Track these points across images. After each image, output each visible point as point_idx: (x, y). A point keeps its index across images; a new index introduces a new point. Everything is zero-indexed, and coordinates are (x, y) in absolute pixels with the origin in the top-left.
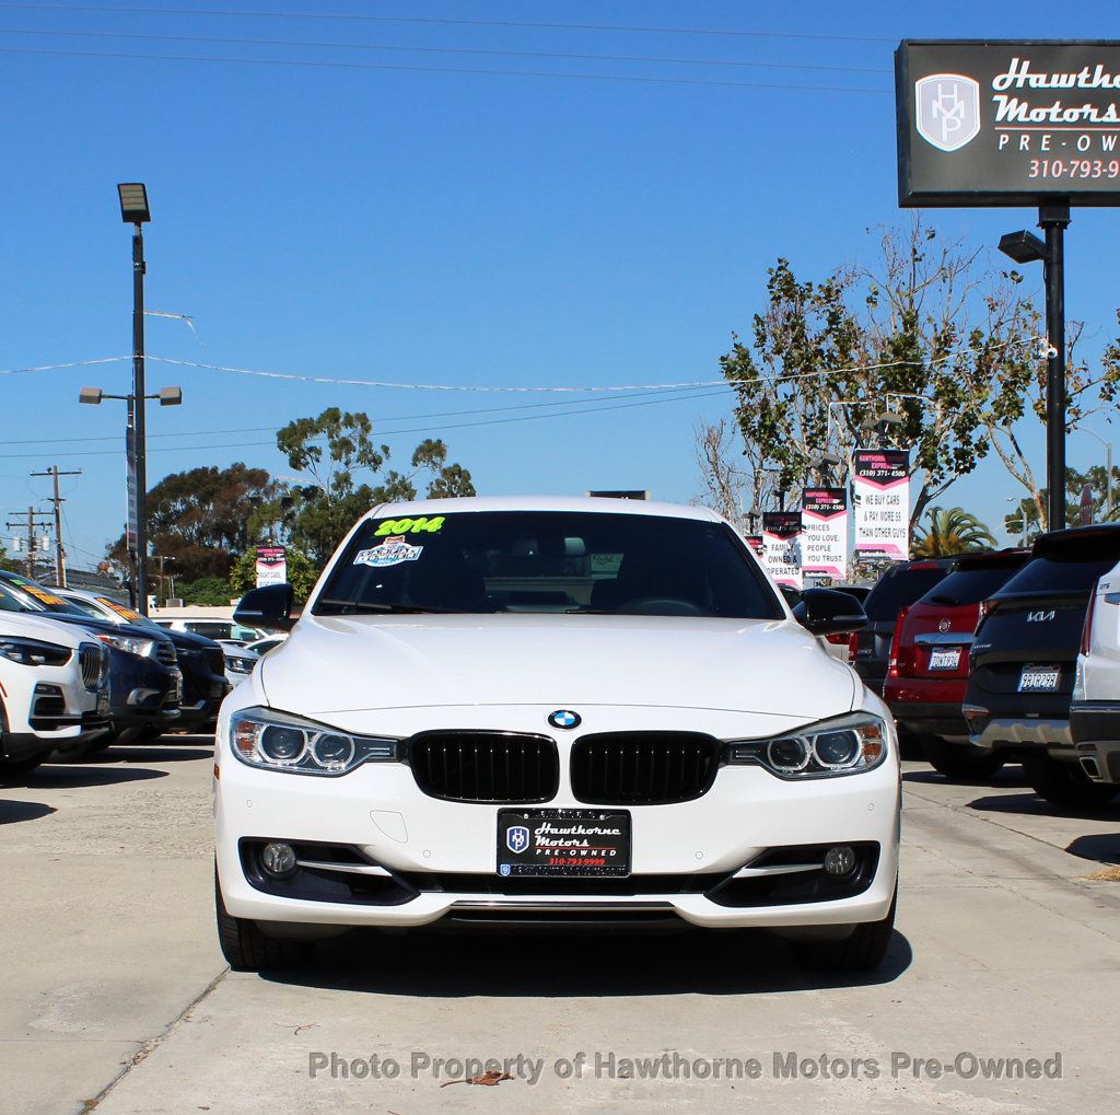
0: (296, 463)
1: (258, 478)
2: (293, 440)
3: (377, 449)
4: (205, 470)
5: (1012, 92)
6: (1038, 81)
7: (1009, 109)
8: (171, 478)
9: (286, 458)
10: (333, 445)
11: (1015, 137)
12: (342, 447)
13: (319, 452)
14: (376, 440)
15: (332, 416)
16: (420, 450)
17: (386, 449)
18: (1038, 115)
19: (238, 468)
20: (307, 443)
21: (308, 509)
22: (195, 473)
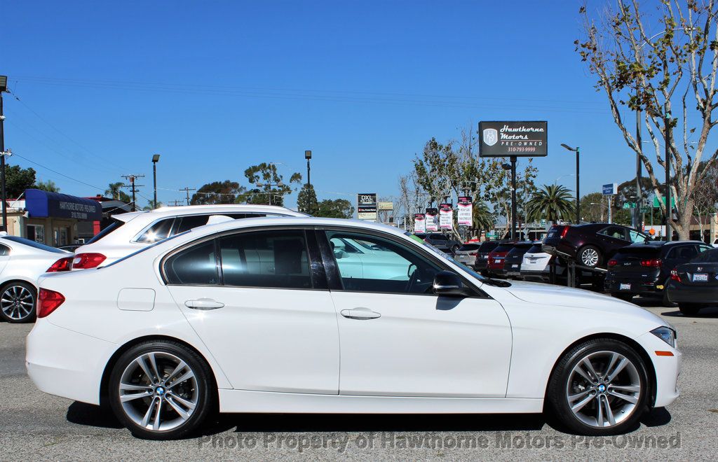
0: (251, 181)
1: (235, 185)
2: (250, 173)
3: (278, 176)
4: (217, 183)
5: (504, 133)
6: (510, 130)
7: (504, 136)
8: (206, 186)
9: (247, 179)
10: (264, 175)
11: (505, 143)
12: (267, 176)
13: (259, 178)
14: (278, 173)
15: (263, 166)
16: (293, 177)
17: (281, 177)
18: (510, 137)
19: (228, 182)
20: (255, 174)
21: (255, 196)
22: (213, 184)
